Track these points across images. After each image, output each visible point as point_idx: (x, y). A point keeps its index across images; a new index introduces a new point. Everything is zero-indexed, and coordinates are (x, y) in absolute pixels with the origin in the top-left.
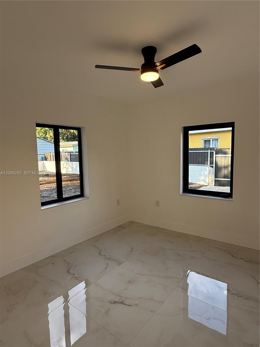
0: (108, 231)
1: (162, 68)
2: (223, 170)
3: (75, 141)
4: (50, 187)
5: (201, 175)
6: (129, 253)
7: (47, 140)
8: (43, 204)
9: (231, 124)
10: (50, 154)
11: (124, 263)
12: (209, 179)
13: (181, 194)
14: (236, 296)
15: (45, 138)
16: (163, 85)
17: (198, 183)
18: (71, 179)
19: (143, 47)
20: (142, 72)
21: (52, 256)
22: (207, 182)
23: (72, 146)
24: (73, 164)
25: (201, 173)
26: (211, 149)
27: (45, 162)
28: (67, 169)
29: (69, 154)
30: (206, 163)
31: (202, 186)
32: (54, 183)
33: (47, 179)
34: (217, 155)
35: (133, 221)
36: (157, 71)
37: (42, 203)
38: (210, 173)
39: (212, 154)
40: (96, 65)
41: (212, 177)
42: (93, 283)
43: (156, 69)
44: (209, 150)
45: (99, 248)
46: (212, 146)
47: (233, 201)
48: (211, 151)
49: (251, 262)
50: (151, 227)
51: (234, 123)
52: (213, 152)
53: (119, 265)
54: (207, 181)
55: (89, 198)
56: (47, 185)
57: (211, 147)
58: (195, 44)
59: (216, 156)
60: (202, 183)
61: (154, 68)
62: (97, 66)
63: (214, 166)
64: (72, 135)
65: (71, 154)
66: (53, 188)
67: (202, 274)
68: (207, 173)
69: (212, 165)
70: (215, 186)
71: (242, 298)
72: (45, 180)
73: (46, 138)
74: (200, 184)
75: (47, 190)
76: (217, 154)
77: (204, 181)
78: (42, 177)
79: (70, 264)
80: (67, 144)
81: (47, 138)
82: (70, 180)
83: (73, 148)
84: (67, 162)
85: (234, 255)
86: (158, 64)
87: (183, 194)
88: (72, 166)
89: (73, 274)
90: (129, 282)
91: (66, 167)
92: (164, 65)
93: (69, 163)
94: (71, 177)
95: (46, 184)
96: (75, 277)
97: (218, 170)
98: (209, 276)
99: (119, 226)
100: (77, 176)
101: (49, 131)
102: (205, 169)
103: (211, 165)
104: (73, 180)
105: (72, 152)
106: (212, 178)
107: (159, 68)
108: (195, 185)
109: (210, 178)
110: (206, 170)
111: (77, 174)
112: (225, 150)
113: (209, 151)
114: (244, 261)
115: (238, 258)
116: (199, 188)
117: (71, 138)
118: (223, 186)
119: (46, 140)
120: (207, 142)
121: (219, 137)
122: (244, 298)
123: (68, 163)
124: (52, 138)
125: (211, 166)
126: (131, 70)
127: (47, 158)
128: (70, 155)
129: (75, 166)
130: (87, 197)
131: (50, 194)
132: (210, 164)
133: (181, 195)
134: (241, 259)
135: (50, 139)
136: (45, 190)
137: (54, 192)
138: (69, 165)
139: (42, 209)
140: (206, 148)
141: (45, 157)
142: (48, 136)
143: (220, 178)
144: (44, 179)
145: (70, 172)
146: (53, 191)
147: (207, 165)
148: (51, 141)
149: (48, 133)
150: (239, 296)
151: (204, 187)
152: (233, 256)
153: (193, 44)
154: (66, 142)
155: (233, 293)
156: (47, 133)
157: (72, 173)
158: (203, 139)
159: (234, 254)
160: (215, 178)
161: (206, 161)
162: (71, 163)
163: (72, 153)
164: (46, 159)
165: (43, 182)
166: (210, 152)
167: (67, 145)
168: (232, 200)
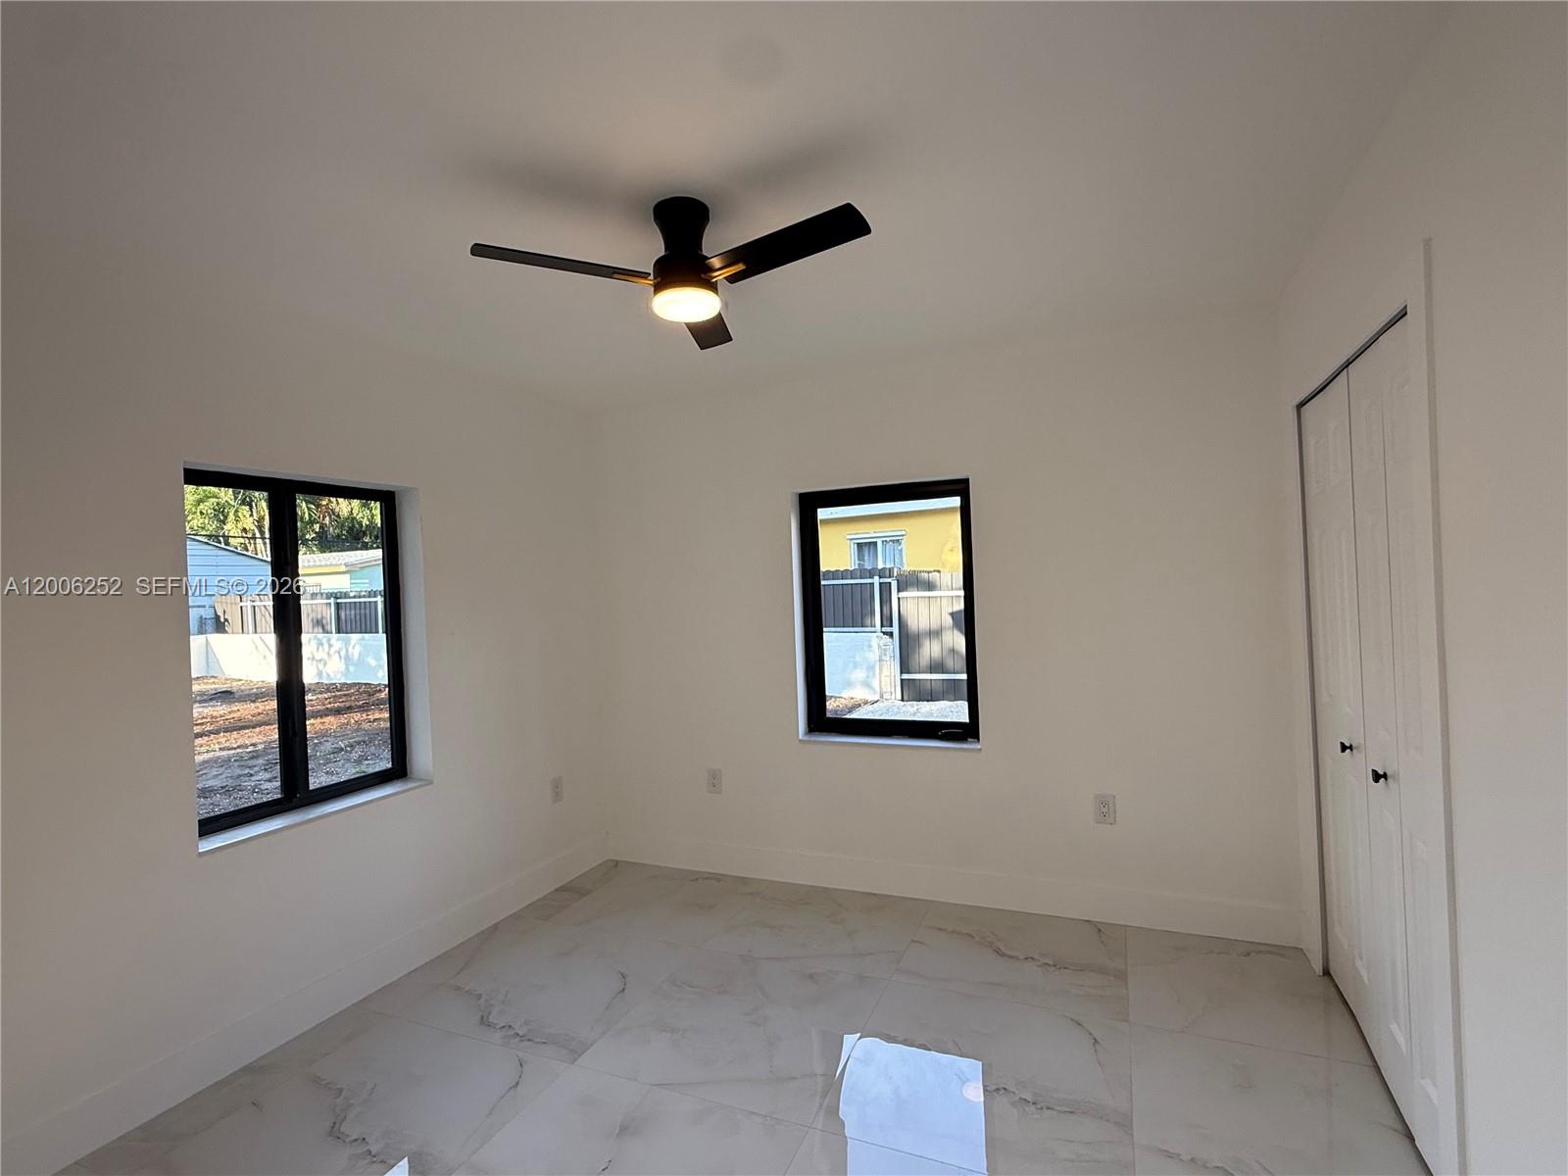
0: (516, 917)
1: (733, 279)
2: (926, 643)
3: (357, 549)
4: (239, 747)
5: (856, 665)
6: (614, 998)
7: (227, 544)
8: (210, 826)
9: (959, 487)
10: (242, 604)
11: (591, 1045)
12: (883, 678)
13: (800, 737)
14: (1033, 1108)
15: (217, 537)
16: (731, 340)
17: (846, 694)
18: (342, 705)
19: (663, 199)
20: (659, 287)
21: (248, 1069)
22: (878, 689)
23: (343, 569)
24: (347, 643)
25: (854, 657)
26: (882, 574)
27: (215, 638)
28: (321, 666)
29: (332, 600)
30: (868, 622)
31: (860, 705)
32: (258, 729)
33: (222, 712)
34: (902, 595)
35: (617, 862)
36: (712, 287)
37: (201, 822)
38: (884, 658)
39: (885, 589)
40: (476, 244)
41: (891, 672)
42: (460, 1166)
43: (709, 281)
44: (876, 578)
45: (480, 996)
46: (885, 562)
47: (980, 749)
48: (882, 580)
49: (1060, 968)
50: (696, 877)
51: (966, 481)
52: (890, 583)
53: (576, 1060)
54: (876, 684)
55: (432, 783)
56: (223, 740)
57: (880, 566)
58: (849, 206)
59: (899, 599)
60: (860, 694)
61: (703, 275)
62: (479, 250)
63: (895, 629)
64: (343, 526)
65: (339, 601)
66: (251, 749)
67: (906, 1042)
68: (873, 656)
69: (889, 629)
70: (902, 700)
71: (1055, 1113)
72: (212, 717)
73: (224, 536)
74: (852, 698)
75: (226, 762)
76: (903, 591)
77: (867, 684)
78: (200, 702)
79: (341, 1090)
80: (323, 563)
81: (226, 538)
82: (338, 712)
83: (348, 576)
84: (320, 636)
85: (1003, 949)
86: (716, 262)
87: (807, 738)
88: (343, 653)
89: (356, 1140)
90: (624, 1130)
91: (313, 659)
92: (740, 267)
93: (329, 640)
94: (340, 697)
95: (217, 732)
96: (370, 1152)
97: (908, 644)
98: (930, 1047)
99: (563, 889)
100: (365, 692)
101: (236, 511)
102: (866, 643)
103: (884, 629)
104: (349, 709)
105: (346, 595)
106: (890, 674)
107: (719, 276)
108: (837, 703)
109: (886, 672)
110: (870, 646)
111: (365, 684)
112: (926, 574)
113: (876, 580)
114: (1039, 966)
115: (1017, 958)
116: (850, 711)
117: (338, 536)
118: (928, 701)
119: (223, 546)
120: (865, 547)
121: (904, 533)
122: (1059, 1111)
123: (324, 641)
124: (250, 535)
125: (884, 633)
126: (616, 276)
127: (226, 620)
128: (338, 605)
129: (358, 649)
130: (421, 780)
131: (240, 776)
132: (882, 626)
133: (800, 741)
134: (1026, 959)
135: (242, 540)
136: (215, 760)
137: (256, 769)
138: (330, 646)
139: (200, 851)
140: (866, 569)
141: (217, 617)
142: (230, 528)
143: (916, 673)
144: (206, 711)
145: (332, 675)
146: (251, 763)
147: (873, 629)
148: (247, 550)
149: (231, 516)
150: (1042, 1108)
151: (869, 707)
152: (998, 952)
153: (844, 203)
154: (313, 552)
155: (1021, 1098)
156: (226, 517)
157: (343, 681)
158: (851, 540)
159: (1001, 947)
160: (901, 673)
161: (866, 615)
162: (338, 640)
163: (345, 598)
164: (220, 626)
165: (202, 724)
166: (881, 584)
167: (321, 566)
168: (979, 747)
